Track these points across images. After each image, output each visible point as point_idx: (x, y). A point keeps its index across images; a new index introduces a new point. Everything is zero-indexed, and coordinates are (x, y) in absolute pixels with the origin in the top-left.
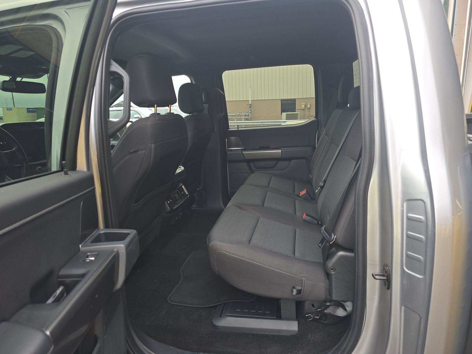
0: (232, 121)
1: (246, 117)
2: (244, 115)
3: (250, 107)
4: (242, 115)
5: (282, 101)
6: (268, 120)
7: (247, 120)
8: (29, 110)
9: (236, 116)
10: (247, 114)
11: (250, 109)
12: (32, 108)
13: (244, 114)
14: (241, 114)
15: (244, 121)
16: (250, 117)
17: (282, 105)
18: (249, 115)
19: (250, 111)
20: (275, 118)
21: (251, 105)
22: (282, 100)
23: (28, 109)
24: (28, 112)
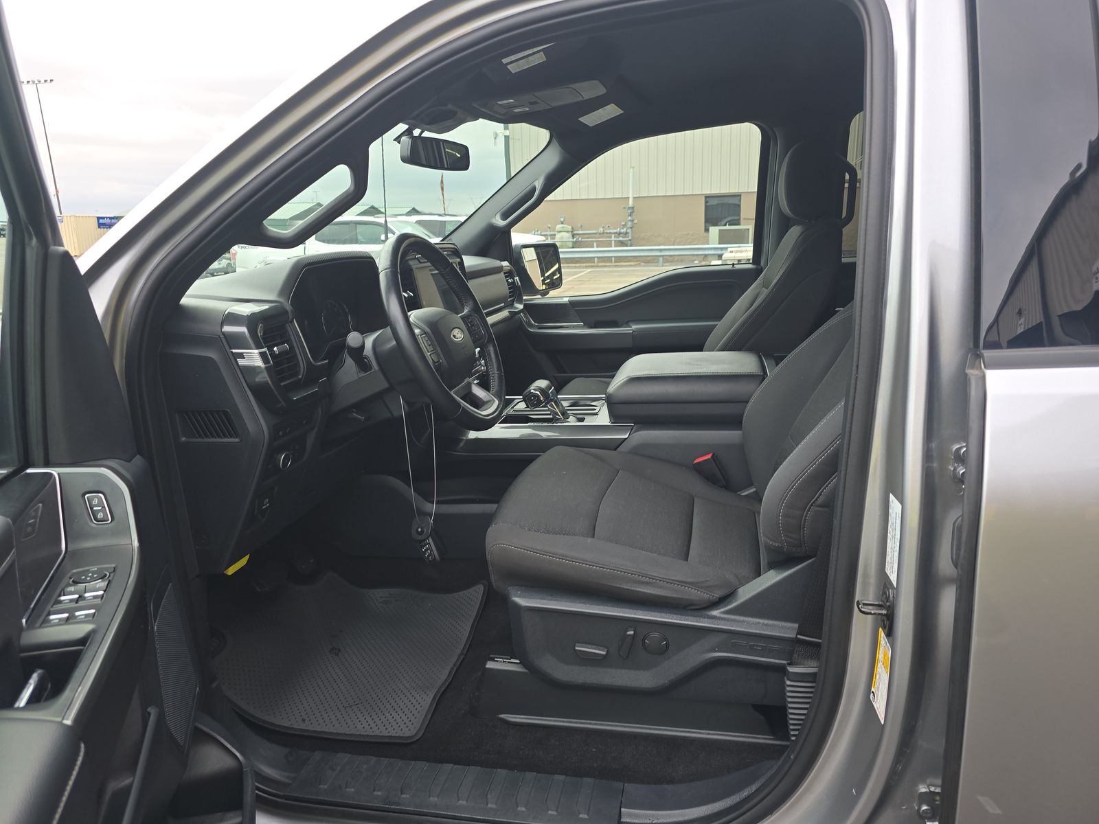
0: (587, 247)
1: (621, 239)
2: (615, 233)
3: (630, 215)
4: (610, 233)
5: (708, 199)
6: (673, 245)
7: (622, 244)
8: (101, 221)
9: (598, 235)
10: (622, 231)
11: (630, 218)
12: (107, 218)
13: (615, 231)
14: (608, 231)
15: (615, 246)
16: (630, 238)
17: (708, 208)
18: (626, 233)
19: (630, 223)
20: (690, 240)
21: (633, 208)
22: (707, 197)
23: (99, 218)
24: (99, 227)
